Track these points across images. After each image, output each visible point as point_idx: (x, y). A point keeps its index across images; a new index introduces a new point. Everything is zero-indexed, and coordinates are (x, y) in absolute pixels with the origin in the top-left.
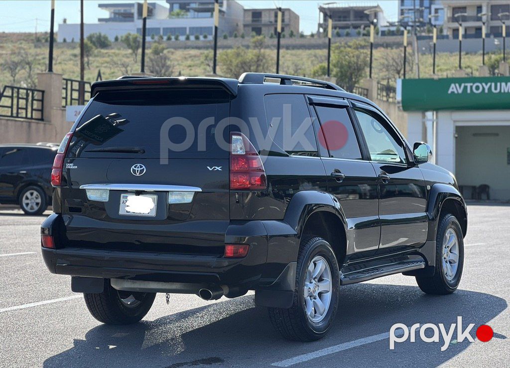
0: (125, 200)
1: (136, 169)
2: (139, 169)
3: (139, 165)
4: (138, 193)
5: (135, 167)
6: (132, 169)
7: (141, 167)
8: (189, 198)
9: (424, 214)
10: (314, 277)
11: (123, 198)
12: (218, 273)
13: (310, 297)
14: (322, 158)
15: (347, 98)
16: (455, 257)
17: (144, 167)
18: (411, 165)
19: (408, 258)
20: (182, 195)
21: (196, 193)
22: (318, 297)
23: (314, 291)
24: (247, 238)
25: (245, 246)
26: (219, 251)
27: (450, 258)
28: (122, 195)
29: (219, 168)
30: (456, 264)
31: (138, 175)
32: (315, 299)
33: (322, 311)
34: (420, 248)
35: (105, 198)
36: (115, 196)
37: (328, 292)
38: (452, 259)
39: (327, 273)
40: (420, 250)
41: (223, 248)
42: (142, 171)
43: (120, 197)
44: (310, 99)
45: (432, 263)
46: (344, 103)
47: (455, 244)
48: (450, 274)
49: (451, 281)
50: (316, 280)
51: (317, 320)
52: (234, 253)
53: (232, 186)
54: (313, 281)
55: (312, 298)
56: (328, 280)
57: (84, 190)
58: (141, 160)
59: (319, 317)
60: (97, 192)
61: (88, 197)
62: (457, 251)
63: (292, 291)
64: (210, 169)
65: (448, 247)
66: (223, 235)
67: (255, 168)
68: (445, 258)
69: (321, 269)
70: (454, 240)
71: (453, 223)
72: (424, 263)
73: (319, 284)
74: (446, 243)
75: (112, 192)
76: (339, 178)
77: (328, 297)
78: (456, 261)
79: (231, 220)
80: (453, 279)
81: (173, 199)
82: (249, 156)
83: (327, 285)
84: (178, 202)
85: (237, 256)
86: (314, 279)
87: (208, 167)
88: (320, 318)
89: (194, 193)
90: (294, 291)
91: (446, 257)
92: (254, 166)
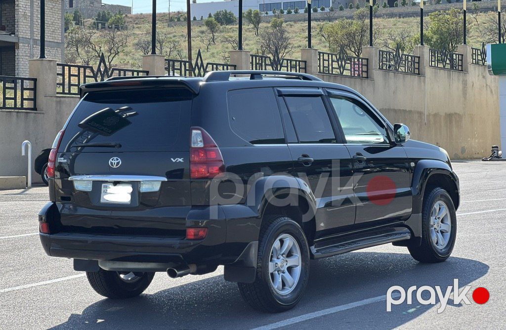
0: (105, 189)
1: (113, 162)
2: (116, 162)
3: (115, 158)
4: (116, 183)
5: (113, 160)
6: (110, 162)
7: (117, 160)
8: (156, 187)
9: (409, 189)
10: (281, 253)
11: (104, 187)
12: (182, 254)
13: (278, 271)
14: (289, 145)
15: (322, 88)
16: (447, 227)
17: (119, 160)
18: (393, 145)
19: (394, 230)
20: (152, 184)
21: (163, 182)
22: (286, 271)
23: (282, 266)
24: (205, 222)
25: (204, 229)
26: (182, 234)
27: (441, 229)
28: (103, 185)
29: (181, 160)
30: (449, 234)
31: (115, 167)
32: (283, 273)
33: (290, 284)
34: (405, 221)
35: (88, 188)
36: (97, 186)
37: (298, 266)
38: (443, 228)
39: (296, 249)
40: (405, 223)
41: (185, 231)
42: (118, 163)
43: (101, 186)
44: (279, 91)
45: (419, 233)
46: (318, 92)
47: (446, 215)
48: (441, 243)
49: (442, 250)
50: (284, 256)
51: (286, 292)
52: (194, 235)
53: (192, 175)
54: (281, 257)
55: (280, 272)
56: (298, 255)
57: (72, 182)
58: (118, 154)
59: (288, 289)
60: (82, 183)
61: (75, 187)
62: (449, 221)
63: (254, 267)
64: (174, 161)
65: (439, 218)
66: (185, 219)
67: (213, 158)
68: (435, 229)
69: (289, 246)
70: (445, 211)
71: (442, 196)
72: (410, 234)
73: (287, 259)
74: (437, 214)
75: (94, 182)
76: (307, 162)
77: (298, 271)
78: (448, 230)
79: (193, 206)
80: (444, 248)
81: (145, 188)
82: (208, 148)
83: (296, 260)
84: (149, 191)
85: (198, 238)
86: (282, 255)
87: (172, 159)
88: (288, 291)
89: (161, 182)
90: (256, 267)
91: (436, 227)
92: (212, 157)
